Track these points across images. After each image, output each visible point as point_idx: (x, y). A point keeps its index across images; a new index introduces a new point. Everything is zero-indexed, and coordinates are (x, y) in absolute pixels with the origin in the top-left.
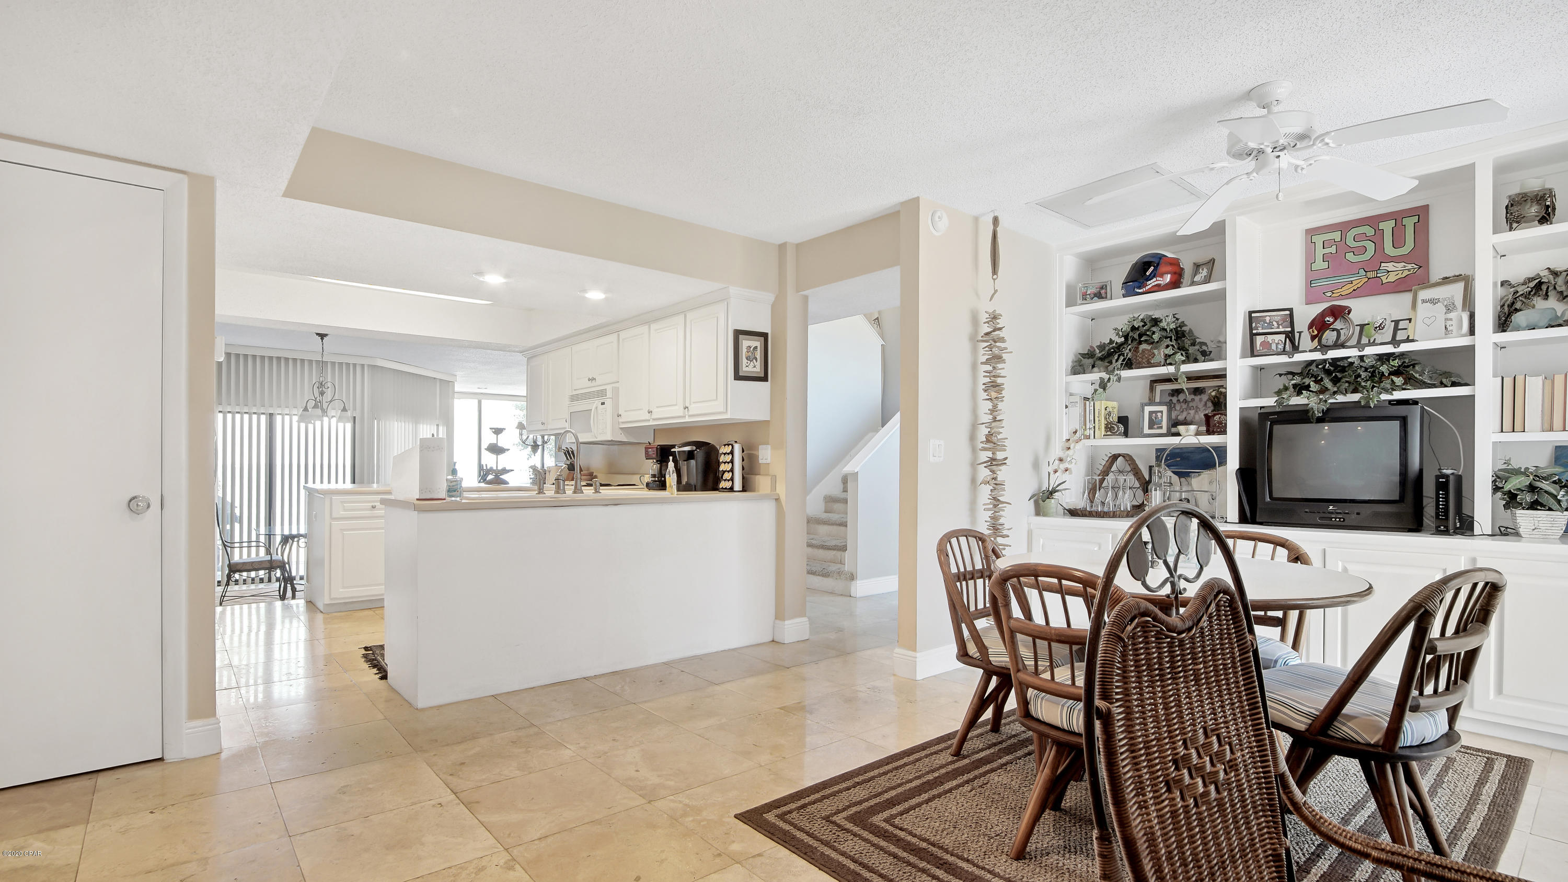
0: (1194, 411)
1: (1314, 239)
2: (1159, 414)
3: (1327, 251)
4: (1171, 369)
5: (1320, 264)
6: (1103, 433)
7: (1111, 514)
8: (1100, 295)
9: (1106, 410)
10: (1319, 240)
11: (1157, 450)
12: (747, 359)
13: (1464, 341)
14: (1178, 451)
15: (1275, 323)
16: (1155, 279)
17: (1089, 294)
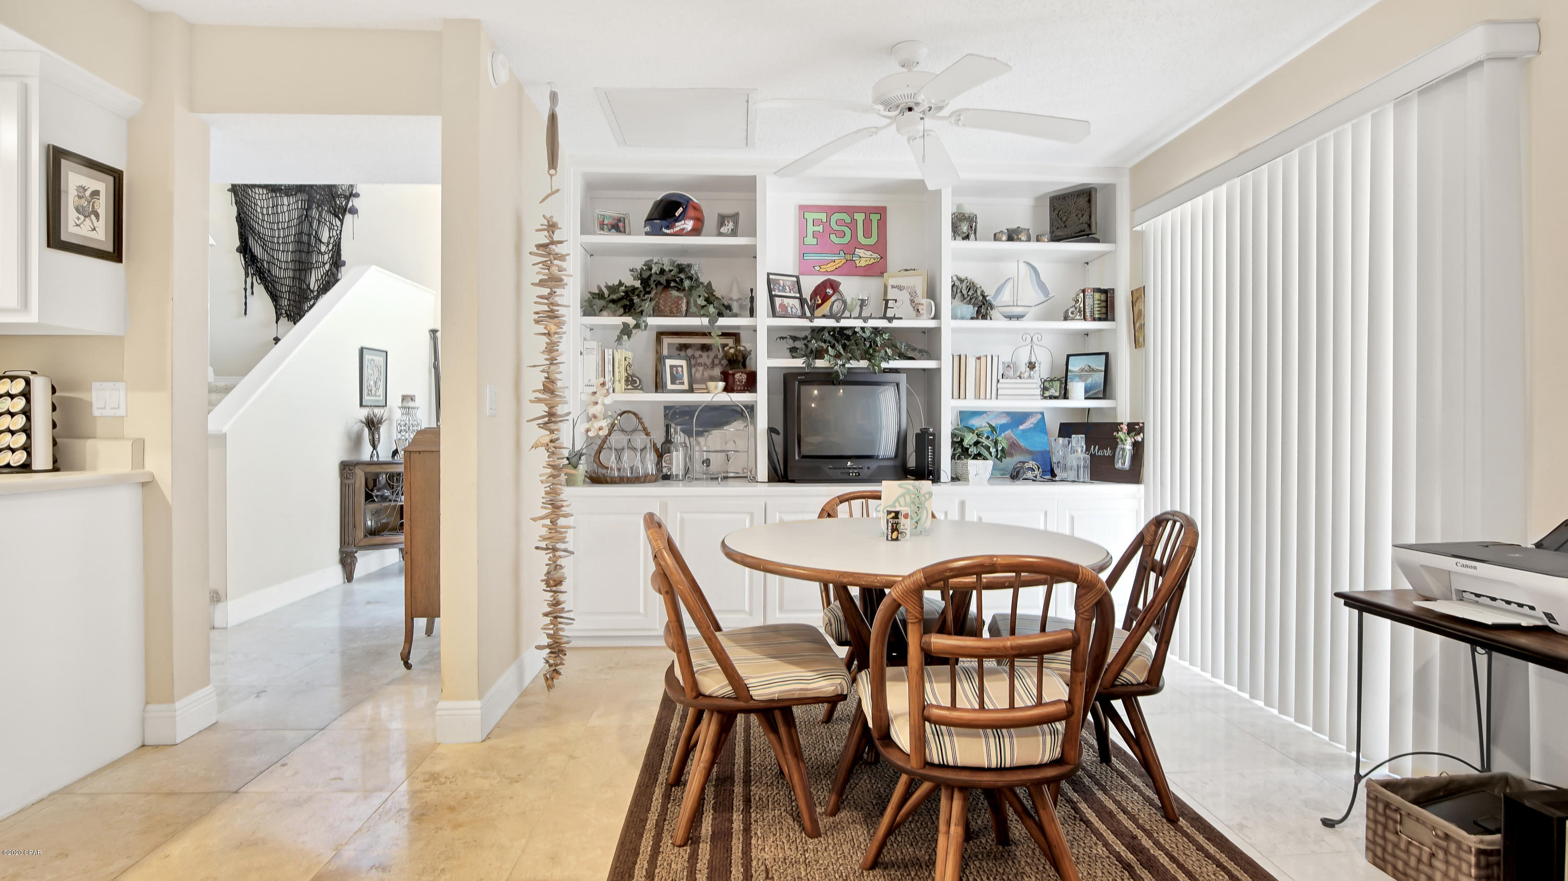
0: (702, 368)
1: (807, 215)
2: (680, 369)
3: (816, 228)
4: (705, 321)
5: (810, 240)
6: (624, 386)
7: (617, 480)
8: (618, 226)
9: (625, 360)
10: (810, 216)
11: (666, 408)
12: (77, 210)
13: (932, 324)
14: (687, 409)
15: (787, 288)
16: (683, 222)
17: (607, 225)
